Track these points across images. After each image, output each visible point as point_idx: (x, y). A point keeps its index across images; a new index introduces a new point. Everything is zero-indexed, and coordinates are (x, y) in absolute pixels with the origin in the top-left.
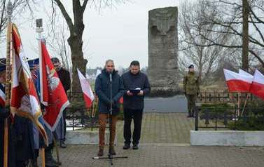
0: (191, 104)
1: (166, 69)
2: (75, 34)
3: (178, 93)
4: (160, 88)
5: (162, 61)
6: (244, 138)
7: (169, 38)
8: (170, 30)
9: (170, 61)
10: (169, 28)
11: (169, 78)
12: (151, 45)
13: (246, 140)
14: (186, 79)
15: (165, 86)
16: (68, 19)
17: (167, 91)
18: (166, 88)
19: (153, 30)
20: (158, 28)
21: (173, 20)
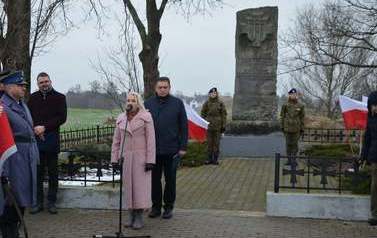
1: (260, 95)
3: (276, 129)
4: (250, 122)
5: (255, 83)
6: (353, 207)
7: (264, 50)
8: (267, 39)
9: (266, 84)
10: (264, 36)
11: (264, 108)
12: (240, 61)
13: (356, 210)
15: (257, 119)
16: (140, 27)
17: (261, 126)
18: (258, 122)
19: (242, 40)
20: (249, 36)
21: (271, 25)
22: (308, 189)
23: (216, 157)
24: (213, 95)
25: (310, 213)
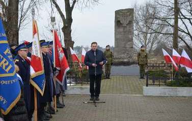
0: (142, 70)
1: (126, 48)
2: (66, 25)
3: (133, 63)
4: (122, 60)
5: (124, 43)
6: (176, 91)
7: (128, 28)
9: (129, 43)
10: (128, 22)
11: (128, 54)
13: (178, 93)
14: (139, 55)
16: (62, 15)
18: (125, 60)
19: (118, 23)
20: (121, 22)
21: (131, 17)
22: (159, 85)
23: (109, 76)
24: (108, 48)
25: (160, 94)
